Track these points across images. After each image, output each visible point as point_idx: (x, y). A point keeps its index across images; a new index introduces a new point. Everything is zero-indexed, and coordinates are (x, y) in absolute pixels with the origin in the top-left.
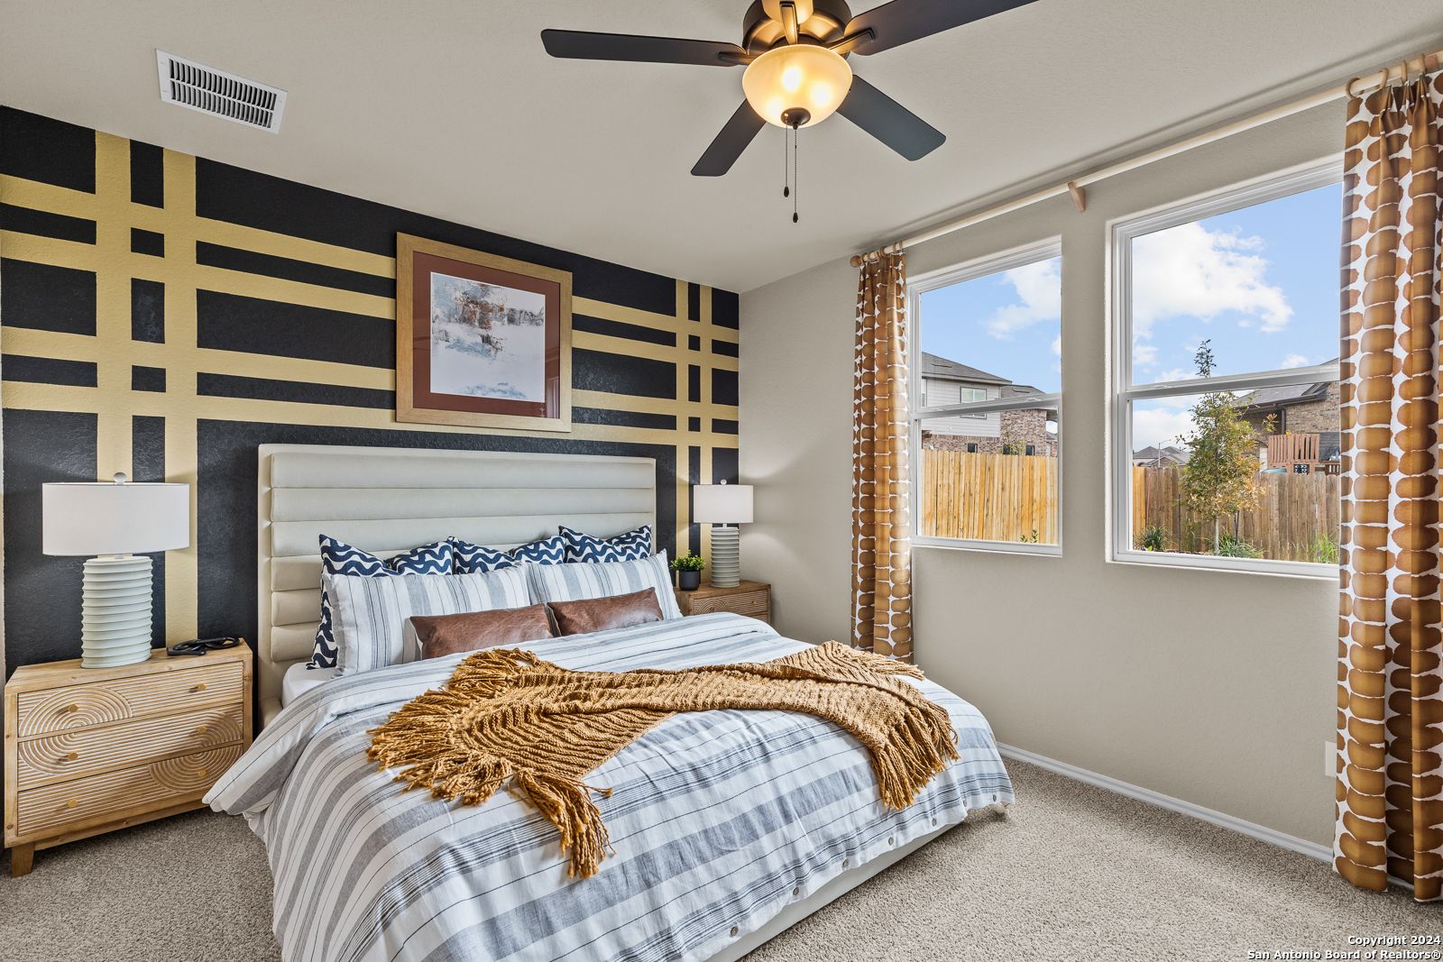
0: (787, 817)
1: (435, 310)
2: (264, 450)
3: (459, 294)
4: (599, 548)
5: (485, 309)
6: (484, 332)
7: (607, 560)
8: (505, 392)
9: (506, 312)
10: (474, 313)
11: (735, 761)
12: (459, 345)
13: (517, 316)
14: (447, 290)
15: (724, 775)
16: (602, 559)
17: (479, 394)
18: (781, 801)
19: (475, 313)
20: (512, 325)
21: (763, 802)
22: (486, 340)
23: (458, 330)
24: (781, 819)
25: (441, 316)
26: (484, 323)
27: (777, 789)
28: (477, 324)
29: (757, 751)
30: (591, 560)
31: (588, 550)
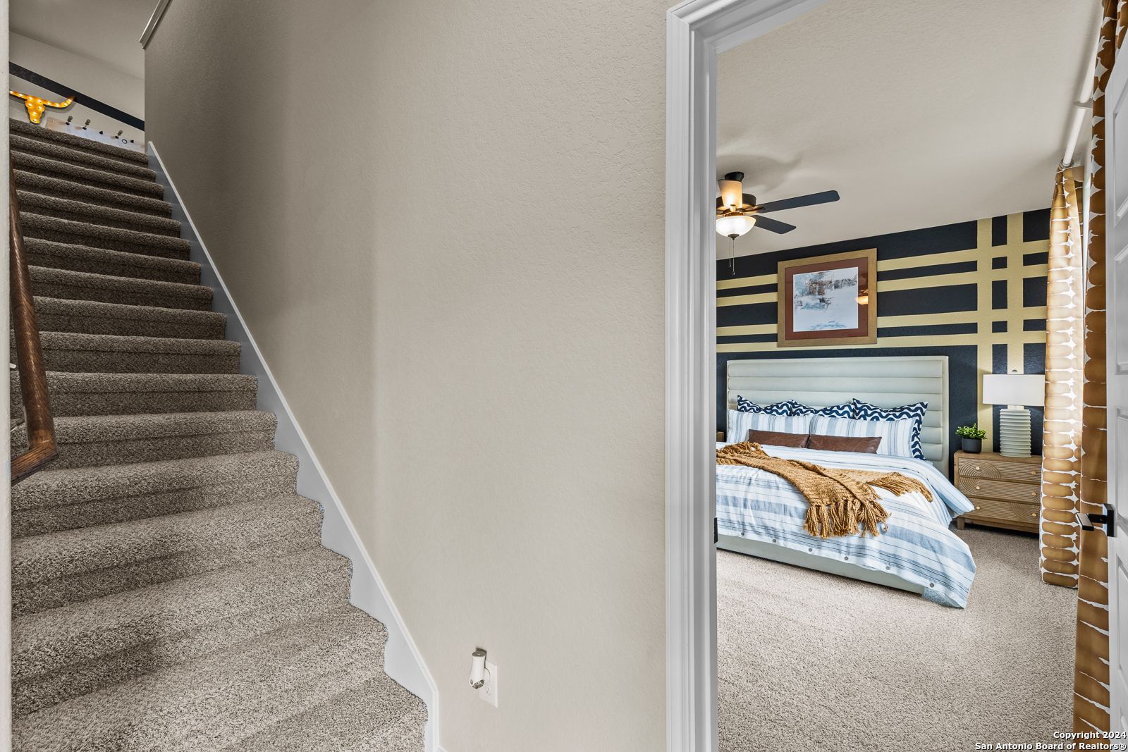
0: (745, 507)
1: (796, 292)
3: (807, 281)
4: (869, 412)
5: (821, 284)
6: (821, 297)
7: (872, 419)
8: (833, 326)
9: (833, 283)
10: (815, 288)
12: (808, 306)
13: (840, 284)
14: (802, 281)
16: (869, 418)
17: (818, 329)
19: (817, 289)
20: (837, 289)
22: (822, 300)
23: (807, 299)
24: (742, 505)
25: (798, 294)
26: (821, 293)
28: (817, 293)
30: (862, 418)
31: (863, 413)
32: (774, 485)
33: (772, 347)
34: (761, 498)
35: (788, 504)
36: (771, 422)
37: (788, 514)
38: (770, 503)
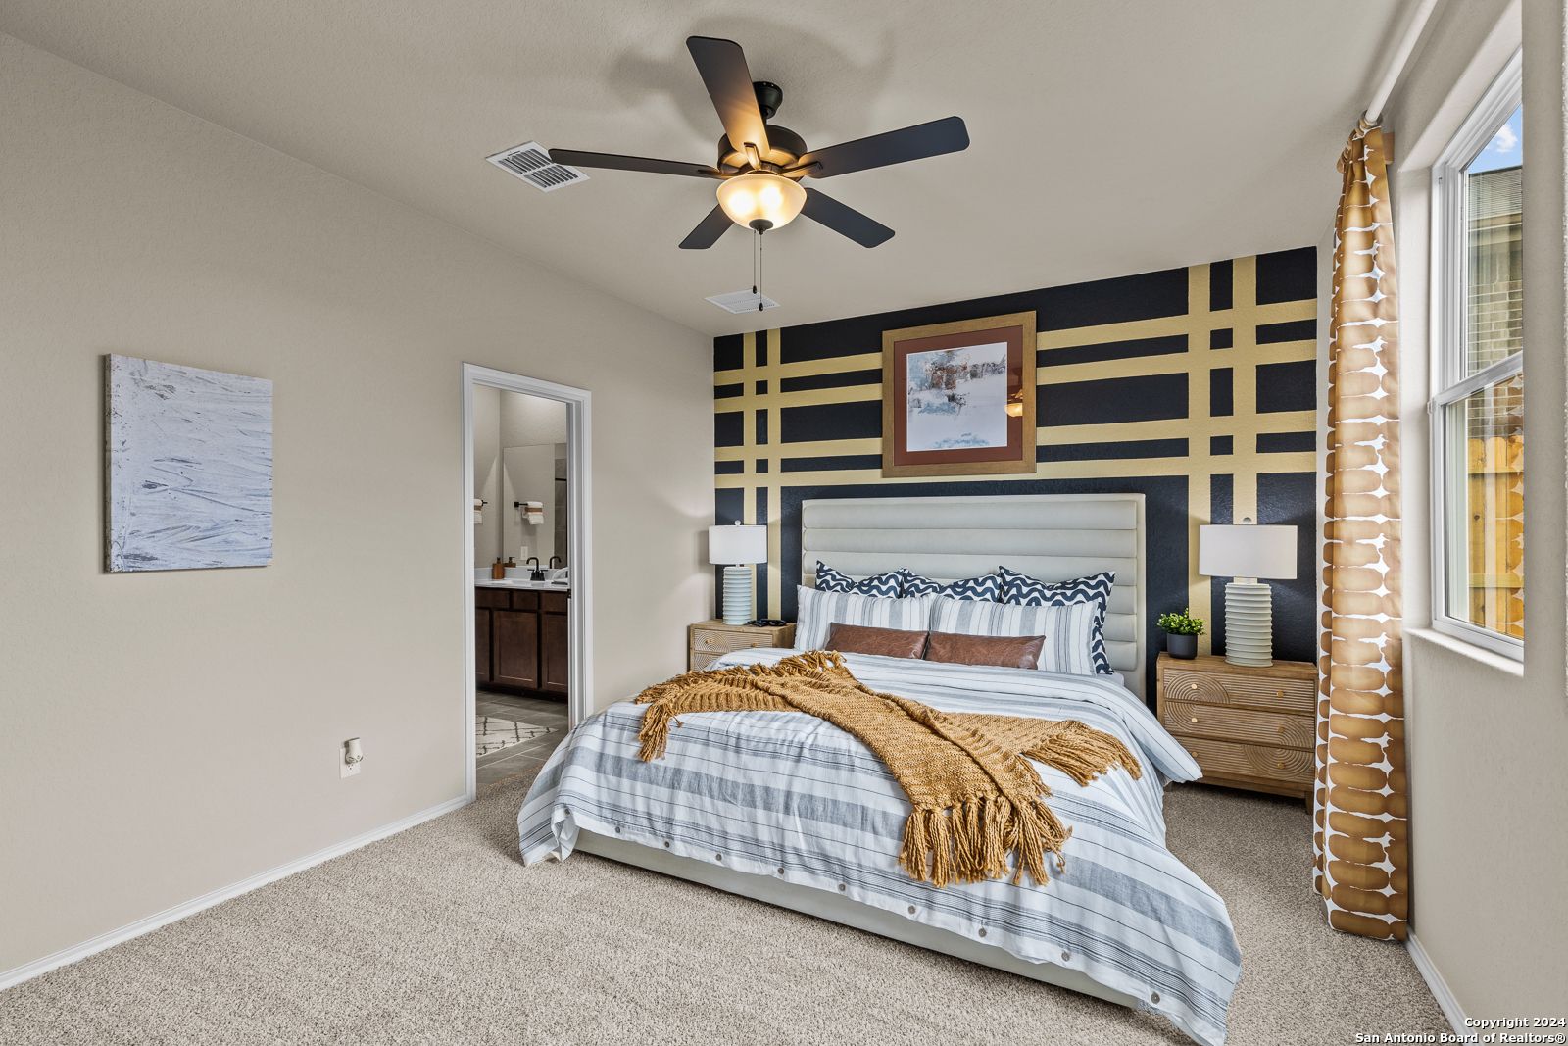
0: (787, 809)
1: (911, 384)
2: (805, 503)
3: (929, 366)
4: (1025, 590)
5: (950, 371)
6: (949, 392)
7: (1029, 604)
8: (968, 442)
9: (969, 369)
10: (941, 378)
11: (770, 747)
12: (930, 409)
13: (979, 371)
14: (920, 364)
15: (755, 753)
16: (1024, 601)
17: (945, 447)
18: (788, 795)
19: (943, 378)
20: (975, 380)
21: (772, 786)
22: (952, 398)
23: (928, 396)
24: (781, 807)
25: (915, 388)
26: (950, 384)
27: (790, 784)
28: (943, 386)
29: (794, 751)
30: (1013, 601)
31: (1014, 591)
32: (844, 760)
33: (872, 477)
34: (820, 792)
35: (871, 805)
36: (868, 609)
37: (869, 828)
38: (835, 802)
